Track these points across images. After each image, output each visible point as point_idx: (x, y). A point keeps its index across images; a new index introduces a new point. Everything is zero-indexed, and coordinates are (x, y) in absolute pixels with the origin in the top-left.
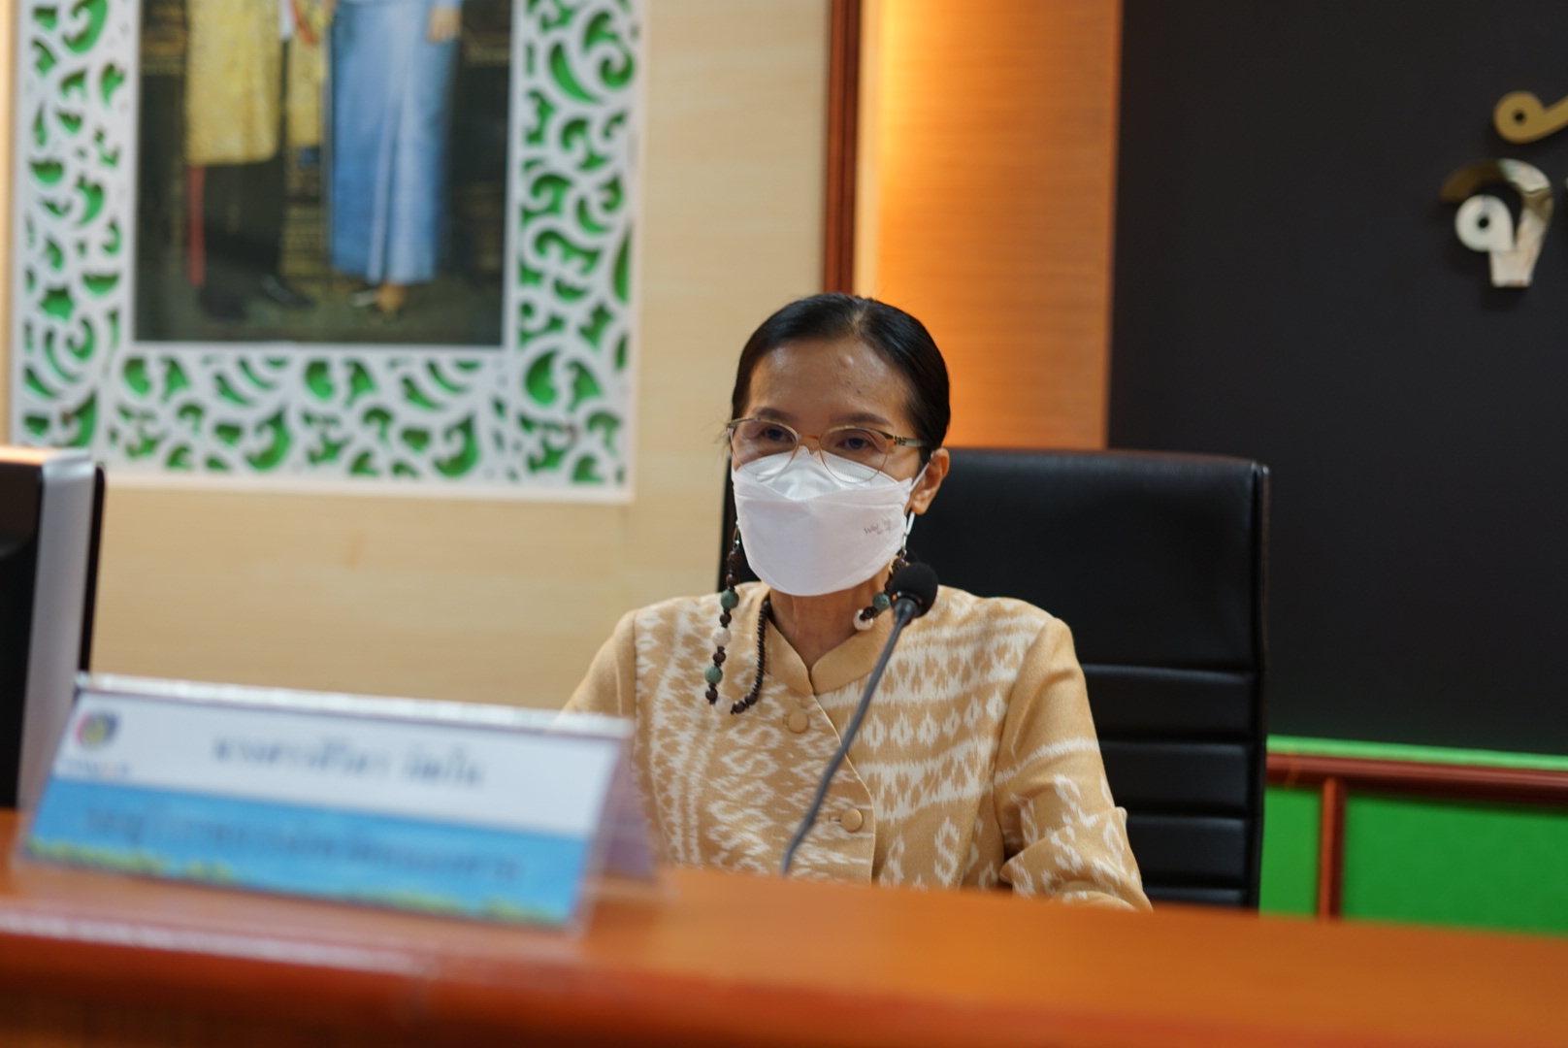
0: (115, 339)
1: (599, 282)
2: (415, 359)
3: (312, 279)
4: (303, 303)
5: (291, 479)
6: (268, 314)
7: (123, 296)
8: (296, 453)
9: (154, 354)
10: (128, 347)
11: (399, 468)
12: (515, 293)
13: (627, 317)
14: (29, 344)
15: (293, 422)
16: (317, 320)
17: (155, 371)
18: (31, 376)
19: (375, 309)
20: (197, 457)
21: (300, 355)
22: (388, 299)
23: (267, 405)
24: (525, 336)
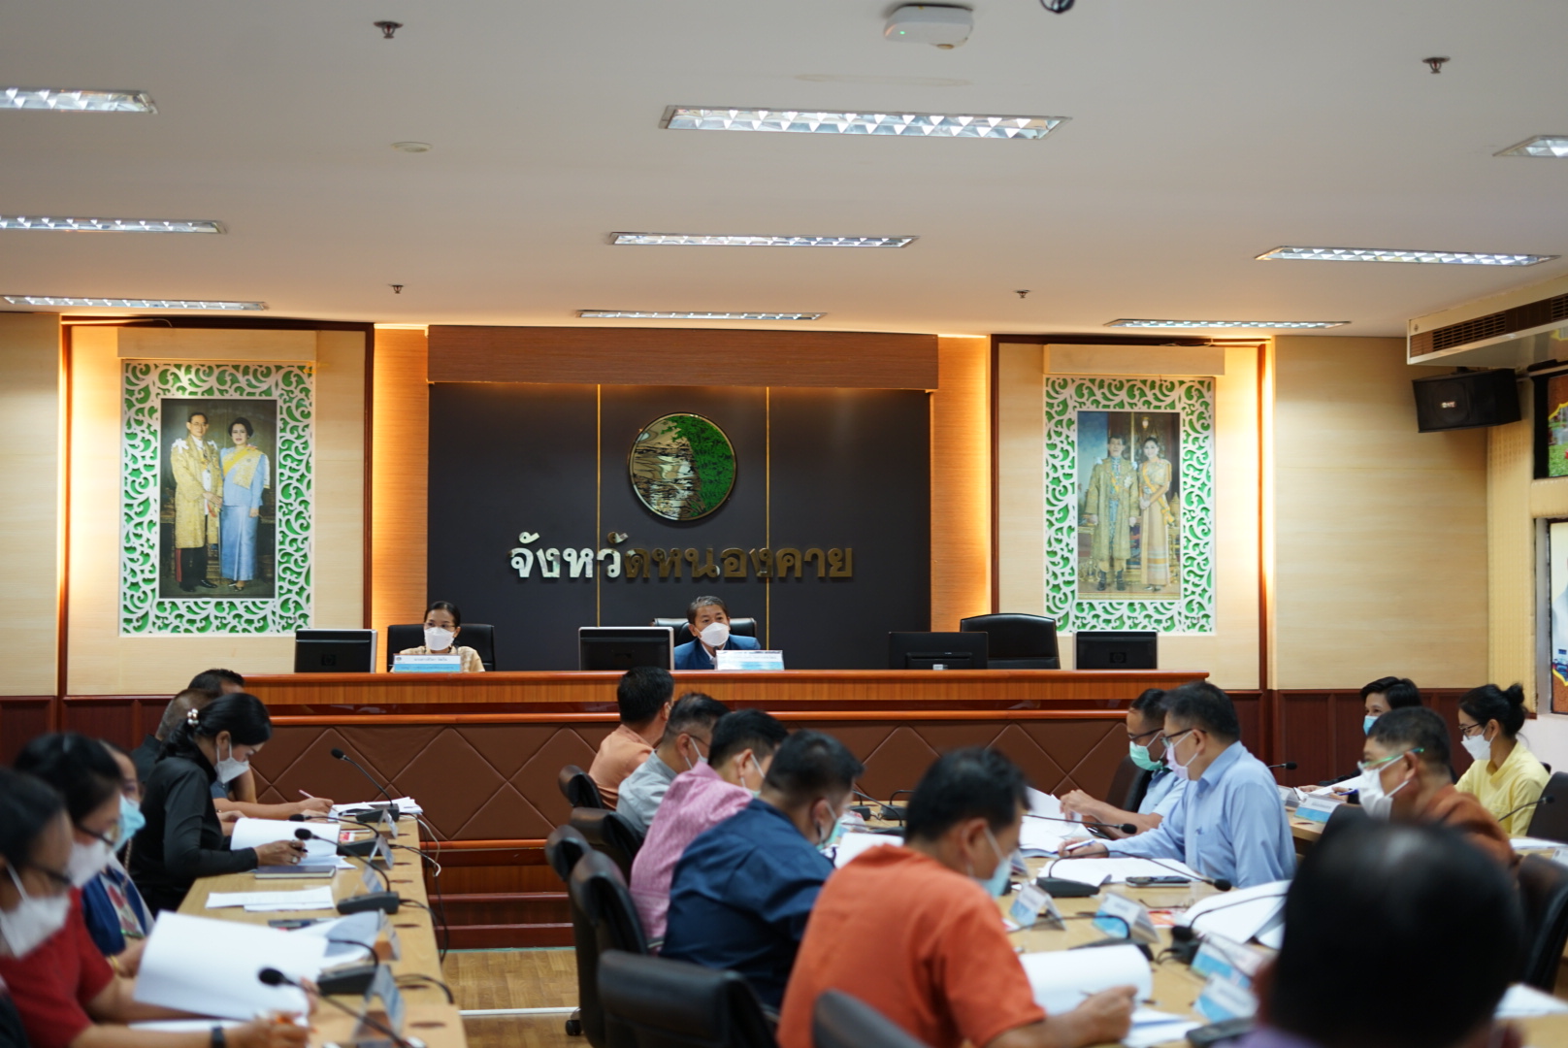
0: (154, 597)
1: (301, 580)
2: (249, 601)
3: (216, 580)
4: (213, 586)
5: (211, 634)
6: (202, 589)
7: (156, 585)
8: (213, 627)
9: (166, 600)
10: (158, 599)
11: (244, 630)
12: (277, 584)
13: (310, 589)
14: (125, 599)
15: (212, 618)
16: (217, 591)
17: (168, 606)
18: (126, 607)
19: (236, 587)
20: (182, 629)
21: (214, 601)
22: (239, 585)
23: (204, 614)
24: (281, 595)
